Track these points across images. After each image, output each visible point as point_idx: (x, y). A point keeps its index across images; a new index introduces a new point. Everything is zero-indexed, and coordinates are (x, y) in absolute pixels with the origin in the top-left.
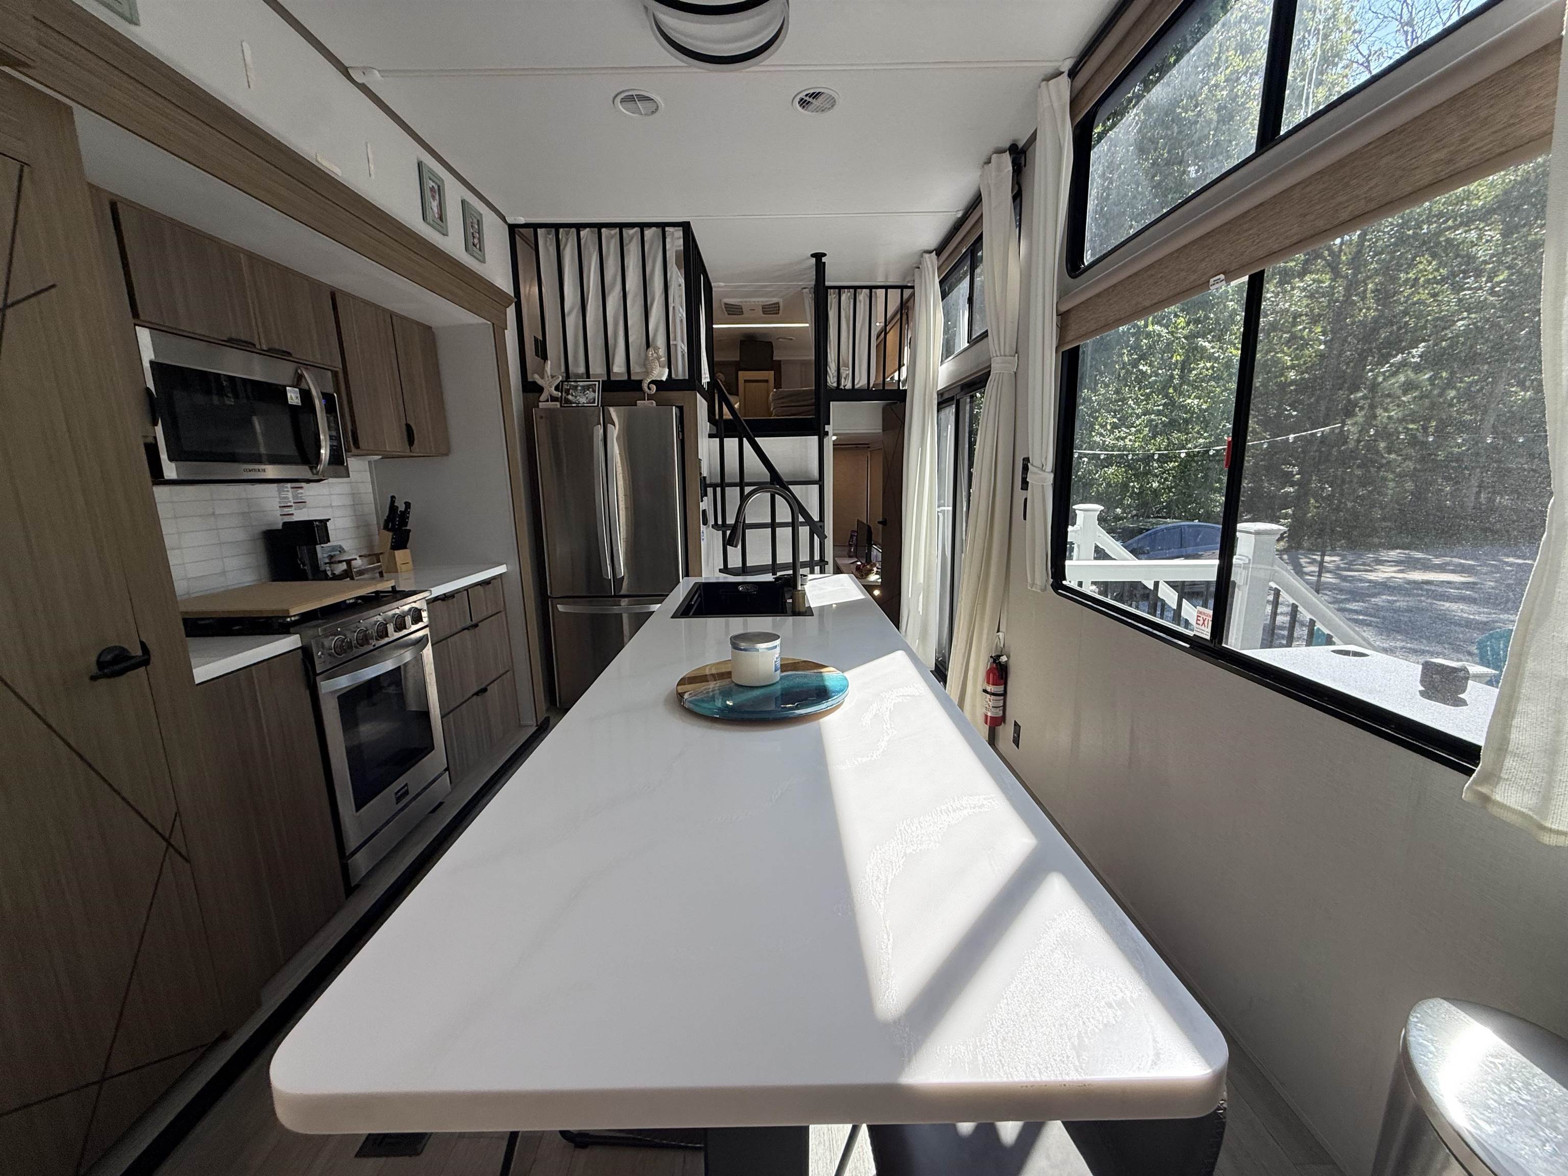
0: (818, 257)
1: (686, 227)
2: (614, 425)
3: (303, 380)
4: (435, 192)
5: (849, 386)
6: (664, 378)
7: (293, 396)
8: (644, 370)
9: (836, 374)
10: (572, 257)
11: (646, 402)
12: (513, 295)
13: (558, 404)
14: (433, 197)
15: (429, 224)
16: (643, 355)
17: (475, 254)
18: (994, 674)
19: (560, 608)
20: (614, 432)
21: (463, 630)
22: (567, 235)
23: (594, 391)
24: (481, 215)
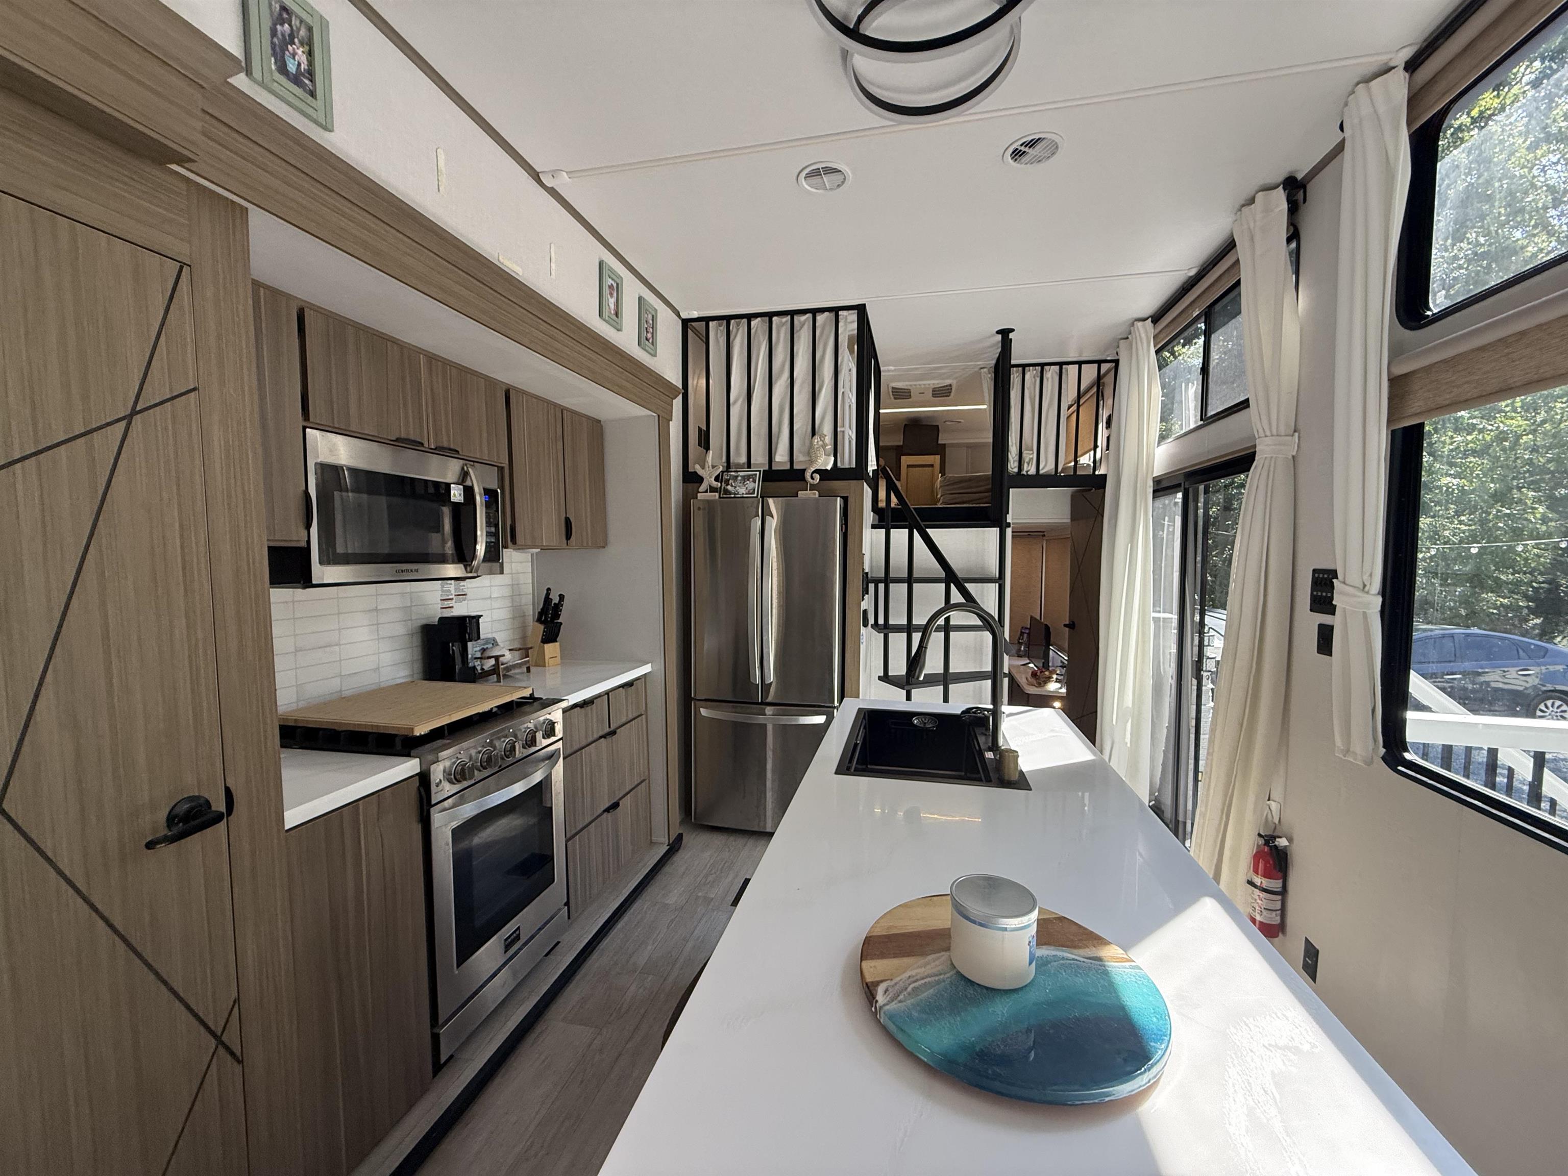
0: (1005, 333)
1: (861, 309)
2: (772, 517)
3: (469, 478)
4: (613, 290)
5: (1032, 471)
6: (829, 467)
7: (457, 494)
8: (807, 458)
9: (1017, 458)
10: (742, 344)
11: (808, 492)
12: (681, 387)
13: (717, 494)
14: (611, 294)
15: (604, 320)
16: (807, 442)
17: (647, 348)
18: (1266, 862)
19: (703, 712)
20: (773, 523)
21: (601, 737)
22: (738, 325)
23: (755, 482)
24: (656, 311)
